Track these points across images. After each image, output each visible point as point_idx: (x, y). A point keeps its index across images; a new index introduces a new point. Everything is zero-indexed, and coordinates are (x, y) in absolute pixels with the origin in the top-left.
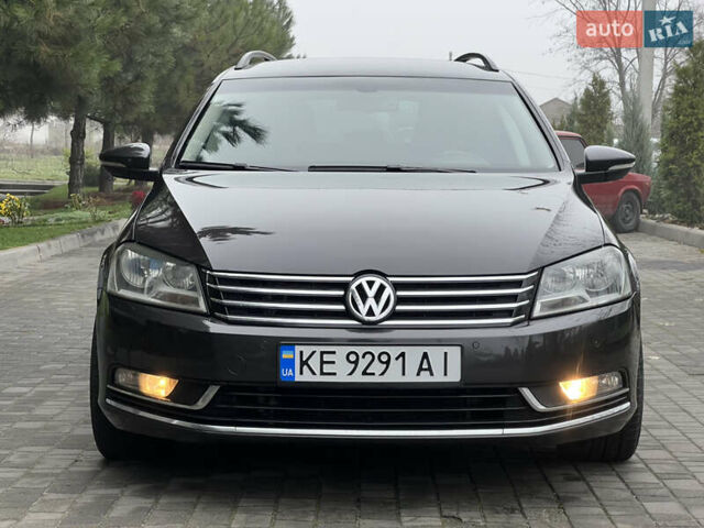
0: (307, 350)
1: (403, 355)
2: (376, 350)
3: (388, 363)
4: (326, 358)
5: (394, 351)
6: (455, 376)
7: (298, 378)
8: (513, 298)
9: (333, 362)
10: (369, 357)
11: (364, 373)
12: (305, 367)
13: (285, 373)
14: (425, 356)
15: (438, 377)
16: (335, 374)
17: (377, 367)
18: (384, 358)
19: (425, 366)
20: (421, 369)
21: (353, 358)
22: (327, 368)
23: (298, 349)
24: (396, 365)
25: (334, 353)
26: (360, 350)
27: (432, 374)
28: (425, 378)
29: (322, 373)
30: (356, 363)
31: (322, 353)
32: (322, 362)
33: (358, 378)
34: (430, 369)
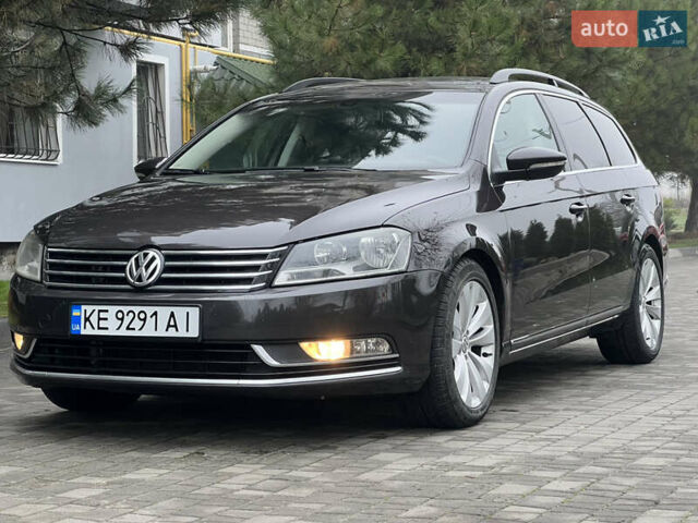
0: (89, 308)
1: (155, 313)
2: (137, 309)
3: (144, 320)
4: (102, 315)
5: (149, 310)
6: (194, 332)
7: (83, 332)
8: (255, 268)
9: (106, 319)
10: (131, 314)
11: (128, 328)
12: (88, 323)
13: (75, 328)
14: (172, 315)
15: (182, 333)
16: (107, 329)
17: (137, 324)
18: (142, 316)
19: (172, 323)
20: (169, 326)
21: (120, 315)
22: (102, 324)
23: (83, 307)
24: (150, 322)
25: (107, 311)
26: (125, 309)
27: (177, 330)
28: (172, 333)
29: (99, 328)
30: (122, 319)
31: (100, 311)
32: (100, 319)
33: (123, 332)
34: (175, 326)
